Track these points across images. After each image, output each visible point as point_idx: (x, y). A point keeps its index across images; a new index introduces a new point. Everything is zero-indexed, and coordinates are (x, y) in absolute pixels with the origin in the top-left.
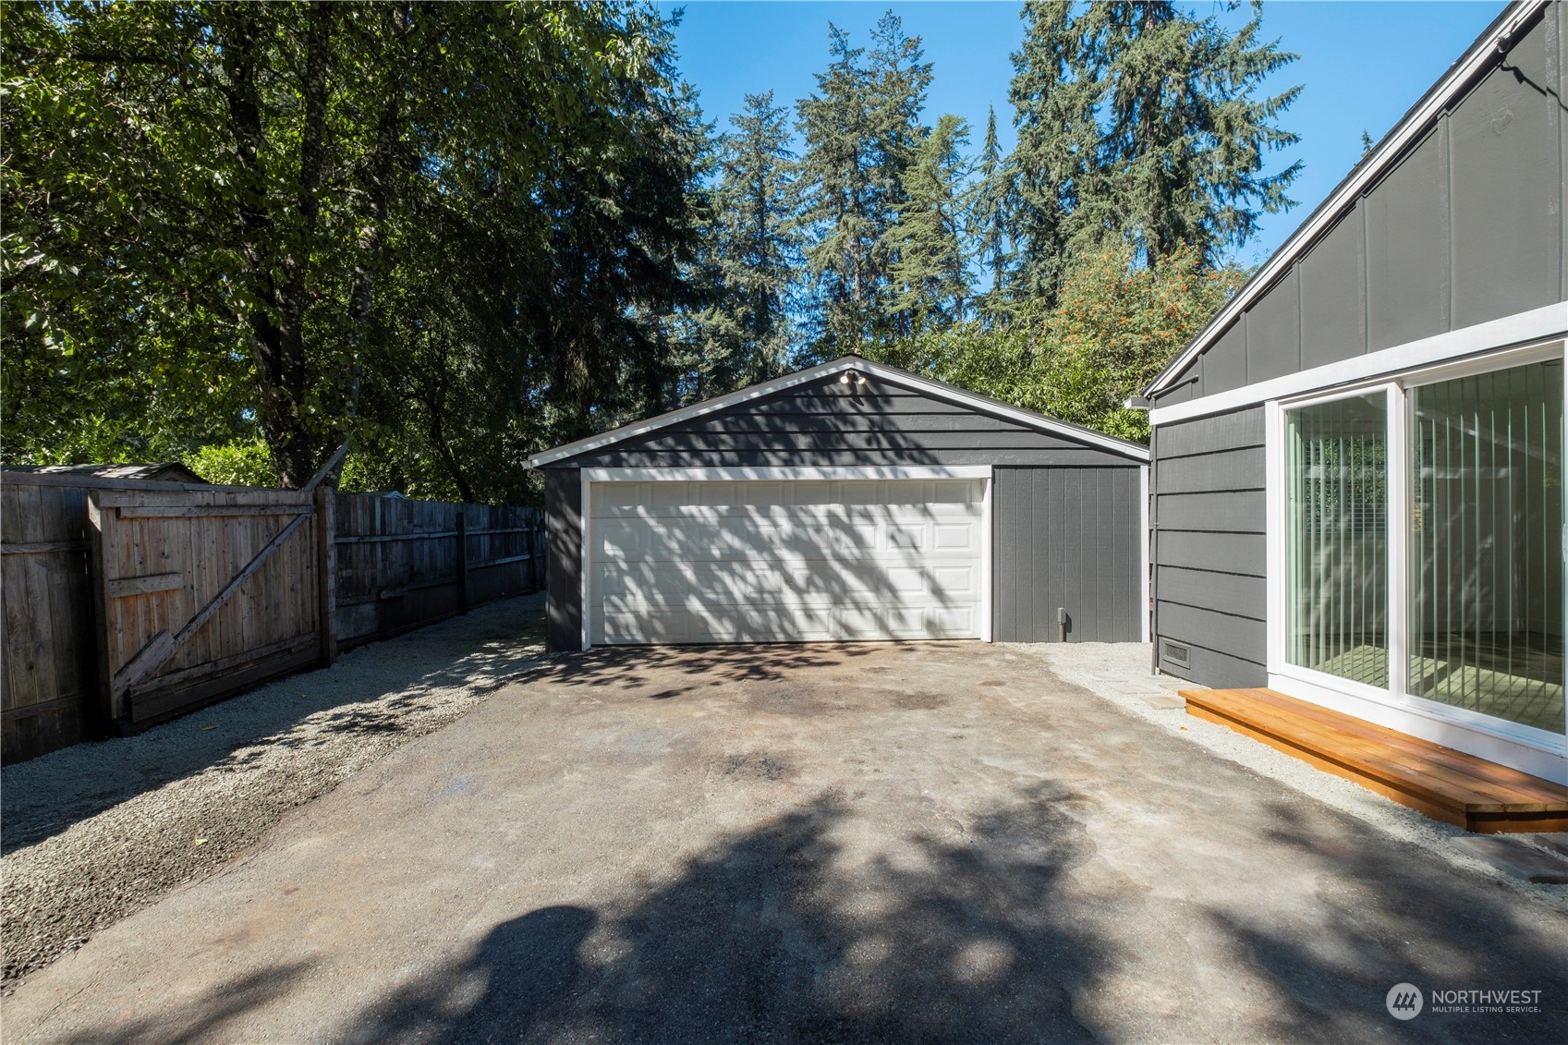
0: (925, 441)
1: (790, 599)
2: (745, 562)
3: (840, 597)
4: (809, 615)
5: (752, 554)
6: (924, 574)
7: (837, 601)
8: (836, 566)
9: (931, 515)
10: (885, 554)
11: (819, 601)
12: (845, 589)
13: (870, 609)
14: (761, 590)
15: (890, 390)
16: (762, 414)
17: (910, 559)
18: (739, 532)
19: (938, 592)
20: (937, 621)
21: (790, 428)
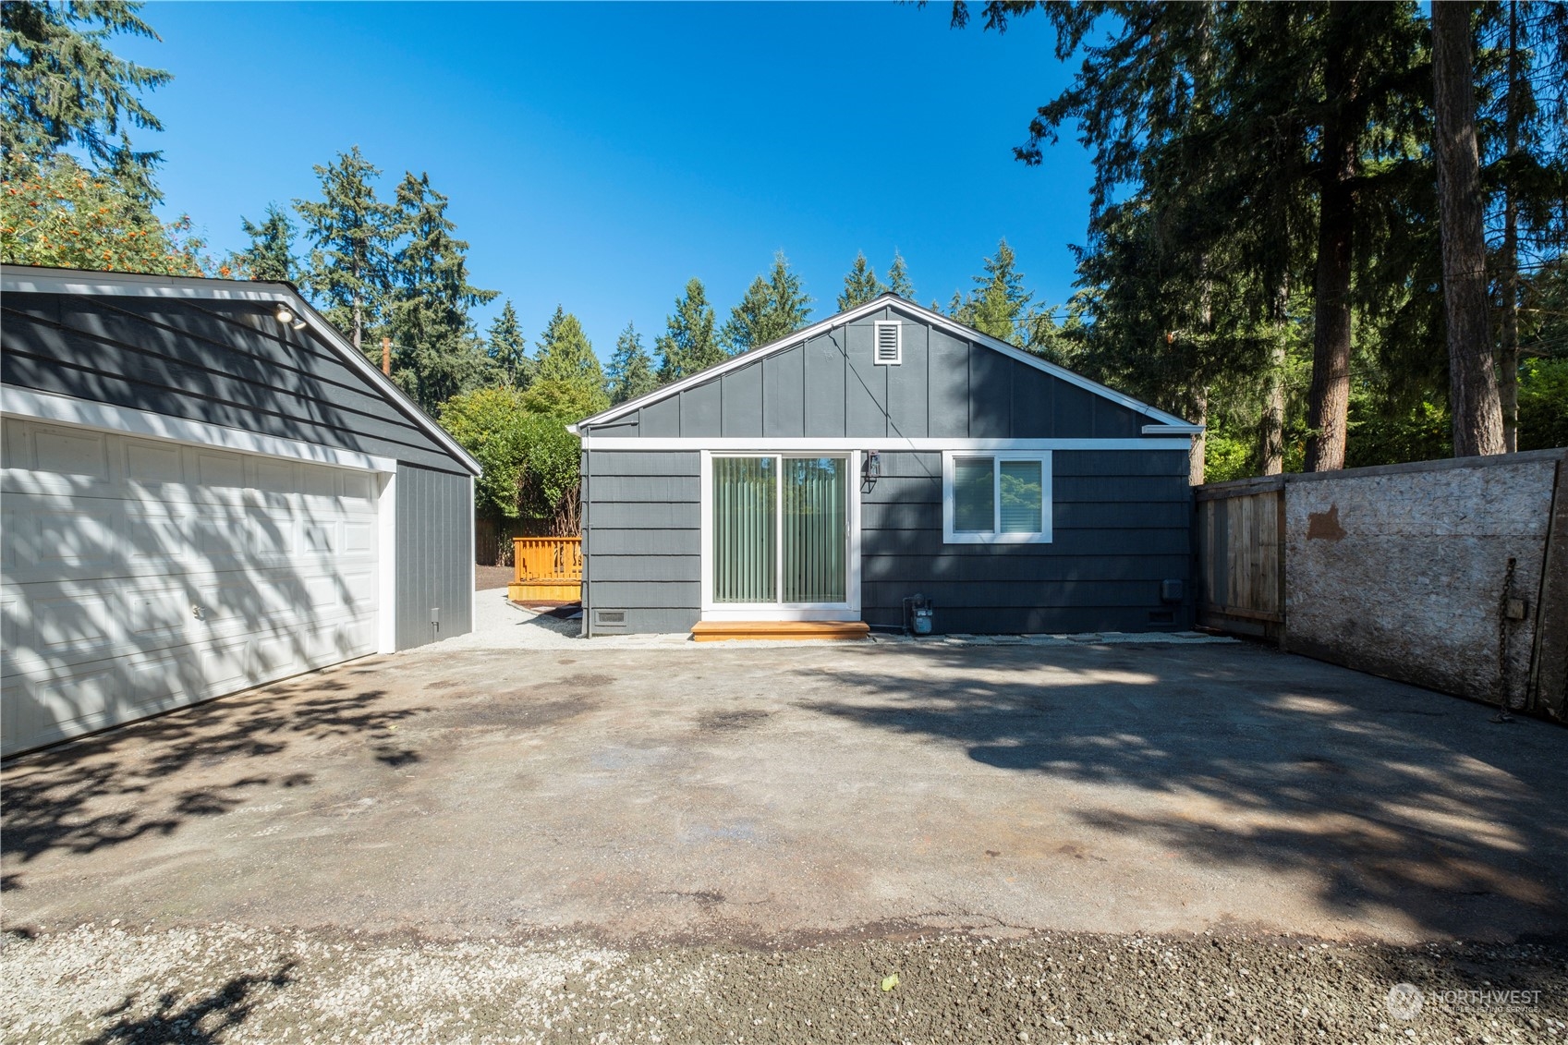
0: (352, 422)
1: (195, 631)
2: (127, 576)
3: (254, 617)
4: (218, 649)
5: (134, 558)
6: (336, 578)
7: (252, 625)
8: (252, 575)
9: (343, 510)
10: (301, 556)
11: (230, 626)
12: (261, 608)
13: (286, 627)
14: (151, 619)
15: (319, 348)
16: (174, 329)
17: (325, 564)
18: (112, 521)
19: (348, 600)
20: (346, 635)
21: (209, 361)
